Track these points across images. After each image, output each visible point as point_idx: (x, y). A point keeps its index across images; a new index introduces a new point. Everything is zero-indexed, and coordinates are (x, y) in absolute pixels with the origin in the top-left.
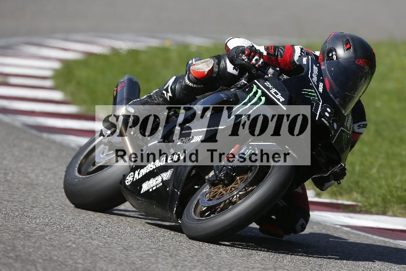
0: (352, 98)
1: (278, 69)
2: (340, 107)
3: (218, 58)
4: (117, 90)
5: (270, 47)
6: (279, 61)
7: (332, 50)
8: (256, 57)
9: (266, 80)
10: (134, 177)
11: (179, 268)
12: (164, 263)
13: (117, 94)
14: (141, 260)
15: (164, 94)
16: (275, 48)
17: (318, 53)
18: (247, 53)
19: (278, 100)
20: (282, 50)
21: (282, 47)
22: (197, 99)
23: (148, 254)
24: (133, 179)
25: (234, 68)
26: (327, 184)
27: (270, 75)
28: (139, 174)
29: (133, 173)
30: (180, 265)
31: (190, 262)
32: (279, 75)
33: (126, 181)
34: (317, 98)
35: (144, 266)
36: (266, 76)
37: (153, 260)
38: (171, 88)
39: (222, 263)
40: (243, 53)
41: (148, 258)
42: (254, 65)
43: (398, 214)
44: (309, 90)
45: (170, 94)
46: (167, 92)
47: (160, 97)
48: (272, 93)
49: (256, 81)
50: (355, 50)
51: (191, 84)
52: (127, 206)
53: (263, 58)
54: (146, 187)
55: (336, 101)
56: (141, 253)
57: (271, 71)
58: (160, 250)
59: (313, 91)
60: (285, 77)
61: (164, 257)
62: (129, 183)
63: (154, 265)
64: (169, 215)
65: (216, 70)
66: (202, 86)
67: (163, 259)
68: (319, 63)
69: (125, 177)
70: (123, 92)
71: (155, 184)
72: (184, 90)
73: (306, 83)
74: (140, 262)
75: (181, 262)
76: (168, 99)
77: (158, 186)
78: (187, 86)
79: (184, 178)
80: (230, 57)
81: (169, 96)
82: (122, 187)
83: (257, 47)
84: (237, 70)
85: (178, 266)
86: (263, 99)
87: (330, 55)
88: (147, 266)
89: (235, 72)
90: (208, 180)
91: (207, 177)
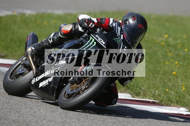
0: (136, 43)
1: (102, 29)
2: (131, 46)
3: (75, 24)
4: (27, 39)
5: (99, 19)
6: (103, 25)
7: (127, 20)
8: (91, 24)
9: (96, 34)
10: (35, 80)
11: (21, 118)
12: (14, 115)
13: (27, 41)
14: (3, 114)
15: (49, 41)
16: (101, 19)
17: (120, 22)
18: (87, 22)
19: (102, 43)
20: (104, 20)
21: (104, 18)
22: (64, 43)
23: (7, 111)
24: (35, 81)
25: (82, 29)
26: (126, 83)
27: (98, 32)
28: (38, 79)
29: (35, 78)
30: (22, 116)
31: (26, 115)
32: (102, 32)
33: (32, 82)
34: (120, 42)
35: (5, 117)
36: (96, 32)
37: (9, 114)
38: (52, 38)
39: (41, 115)
40: (85, 21)
41: (7, 113)
42: (90, 27)
43: (123, 92)
44: (117, 38)
45: (52, 41)
46: (50, 40)
47: (47, 42)
48: (99, 40)
49: (91, 35)
50: (137, 20)
51: (61, 36)
52: (32, 93)
53: (94, 24)
54: (41, 85)
55: (129, 43)
56: (3, 111)
57: (98, 30)
58: (12, 109)
59: (118, 39)
60: (105, 32)
61: (14, 113)
62: (33, 83)
63: (10, 117)
64: (52, 97)
65: (74, 29)
66: (67, 37)
67: (13, 113)
68: (121, 26)
69: (31, 80)
70: (30, 40)
71: (45, 83)
72: (58, 39)
73: (115, 35)
74: (3, 115)
75: (22, 115)
76: (51, 43)
77: (46, 84)
78: (60, 37)
79: (59, 80)
80: (80, 24)
81: (51, 42)
82: (30, 85)
83: (92, 19)
84: (83, 30)
85: (20, 117)
86: (95, 43)
87: (126, 22)
88: (6, 117)
89: (82, 31)
90: (70, 81)
91: (69, 80)
